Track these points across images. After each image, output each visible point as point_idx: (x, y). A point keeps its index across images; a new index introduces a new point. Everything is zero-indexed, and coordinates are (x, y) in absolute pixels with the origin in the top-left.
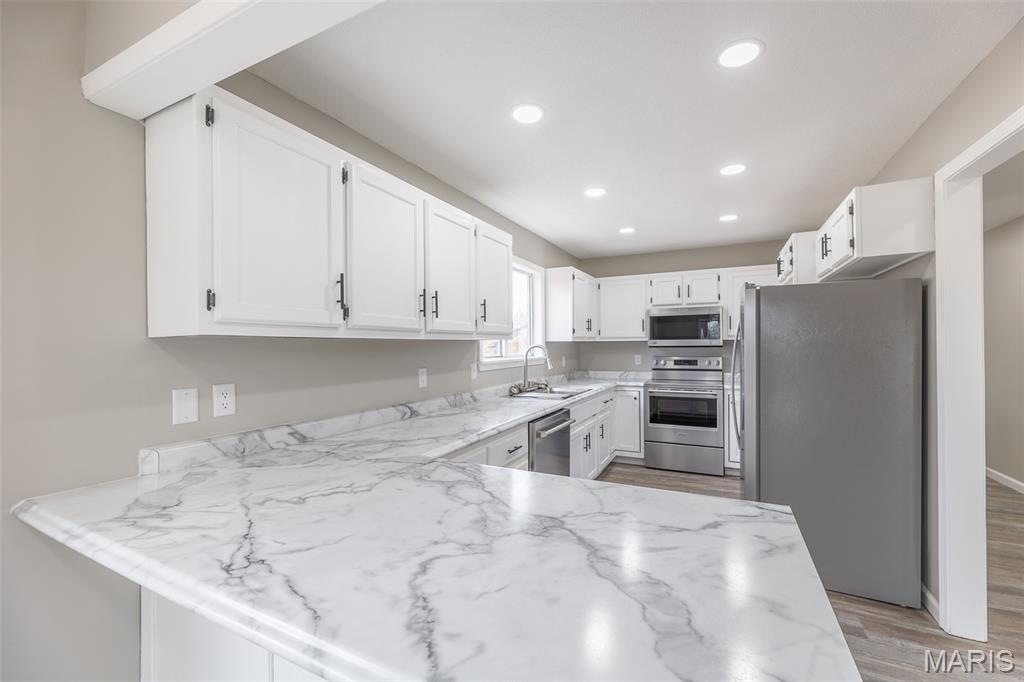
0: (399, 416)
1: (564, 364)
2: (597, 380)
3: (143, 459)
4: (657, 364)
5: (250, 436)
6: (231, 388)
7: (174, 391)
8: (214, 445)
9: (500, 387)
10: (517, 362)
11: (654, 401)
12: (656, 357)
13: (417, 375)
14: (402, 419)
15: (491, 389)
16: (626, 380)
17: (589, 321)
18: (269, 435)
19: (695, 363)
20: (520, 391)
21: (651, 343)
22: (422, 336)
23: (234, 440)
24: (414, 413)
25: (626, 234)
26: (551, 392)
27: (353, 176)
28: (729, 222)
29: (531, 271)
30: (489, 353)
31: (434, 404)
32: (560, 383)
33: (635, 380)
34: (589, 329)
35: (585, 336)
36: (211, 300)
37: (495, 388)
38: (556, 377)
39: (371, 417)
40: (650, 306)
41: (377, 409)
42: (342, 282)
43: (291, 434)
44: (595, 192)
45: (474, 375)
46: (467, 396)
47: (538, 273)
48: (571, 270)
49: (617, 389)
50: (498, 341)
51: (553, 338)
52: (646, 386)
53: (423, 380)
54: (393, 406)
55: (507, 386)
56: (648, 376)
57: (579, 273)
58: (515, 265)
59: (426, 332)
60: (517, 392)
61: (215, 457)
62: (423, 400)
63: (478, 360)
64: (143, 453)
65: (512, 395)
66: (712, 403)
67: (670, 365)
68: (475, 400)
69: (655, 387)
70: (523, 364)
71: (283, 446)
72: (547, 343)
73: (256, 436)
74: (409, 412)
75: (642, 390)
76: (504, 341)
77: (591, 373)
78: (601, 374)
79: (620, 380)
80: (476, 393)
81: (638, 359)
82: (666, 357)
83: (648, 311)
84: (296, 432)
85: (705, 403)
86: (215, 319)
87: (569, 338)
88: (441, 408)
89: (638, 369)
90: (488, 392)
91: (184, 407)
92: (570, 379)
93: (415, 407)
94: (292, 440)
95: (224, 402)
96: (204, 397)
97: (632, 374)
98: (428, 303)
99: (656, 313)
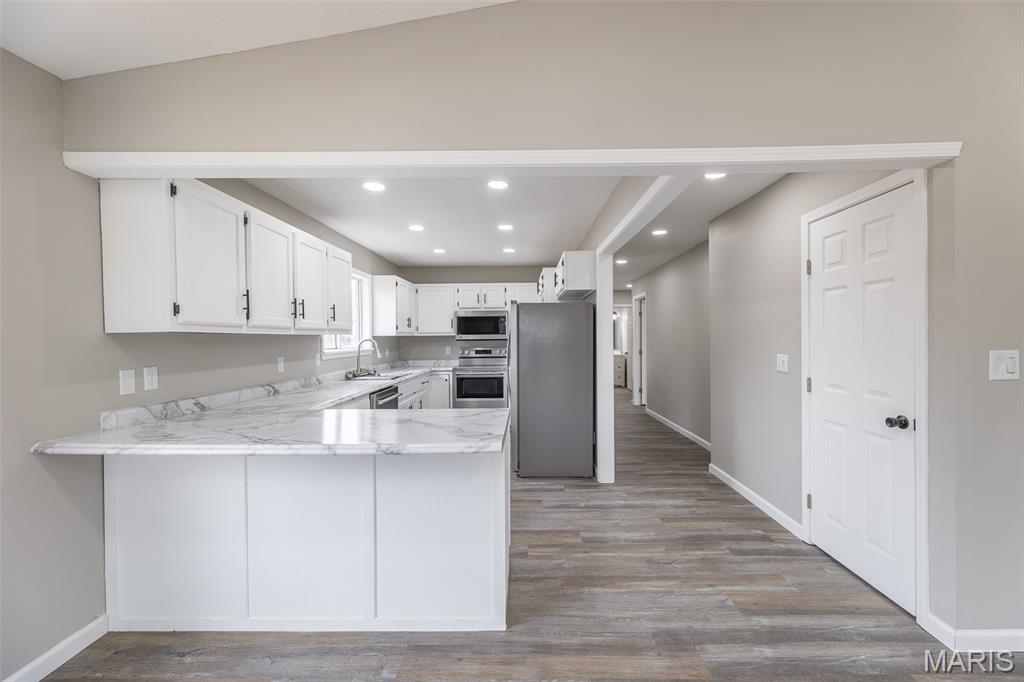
0: (266, 393)
1: (387, 354)
2: (414, 367)
3: (104, 419)
4: (463, 353)
5: (170, 405)
6: (155, 369)
7: (121, 372)
8: (149, 410)
9: (337, 372)
10: (350, 353)
11: (460, 381)
12: (461, 348)
13: (277, 362)
14: (268, 395)
15: (331, 375)
16: (439, 366)
17: (409, 320)
18: (182, 403)
19: (490, 352)
20: (355, 376)
21: (458, 337)
22: (292, 332)
23: (161, 407)
24: (276, 392)
25: (439, 253)
26: (379, 375)
27: (251, 221)
28: (510, 252)
29: (360, 277)
30: (330, 344)
31: (291, 384)
32: (385, 370)
33: (446, 366)
34: (409, 326)
35: (405, 331)
36: (176, 310)
37: (334, 373)
38: (382, 366)
39: (247, 393)
40: (457, 309)
41: (251, 388)
42: (247, 295)
43: (195, 404)
44: (417, 228)
45: (318, 363)
46: (314, 380)
47: (366, 279)
48: (395, 278)
49: (432, 373)
50: (333, 336)
51: (379, 333)
52: (454, 370)
53: (281, 366)
54: (263, 386)
55: (344, 372)
56: (456, 363)
57: (401, 280)
58: (354, 275)
59: (295, 330)
60: (351, 377)
61: (149, 419)
62: (282, 382)
63: (321, 351)
64: (103, 415)
65: (348, 379)
66: (500, 380)
67: (473, 354)
68: (320, 383)
69: (461, 370)
70: (356, 355)
71: (189, 412)
72: (374, 337)
73: (173, 404)
74: (272, 390)
75: (451, 374)
76: (338, 336)
77: (410, 362)
78: (418, 362)
79: (434, 366)
80: (320, 377)
81: (448, 350)
82: (469, 349)
83: (456, 313)
84: (199, 403)
85: (496, 381)
86: (180, 321)
87: (393, 333)
88: (295, 388)
89: (449, 358)
90: (329, 377)
91: (126, 383)
92: (392, 368)
93: (277, 386)
94: (197, 409)
95: (151, 380)
96: (139, 376)
97: (444, 362)
98: (297, 309)
99: (462, 314)
